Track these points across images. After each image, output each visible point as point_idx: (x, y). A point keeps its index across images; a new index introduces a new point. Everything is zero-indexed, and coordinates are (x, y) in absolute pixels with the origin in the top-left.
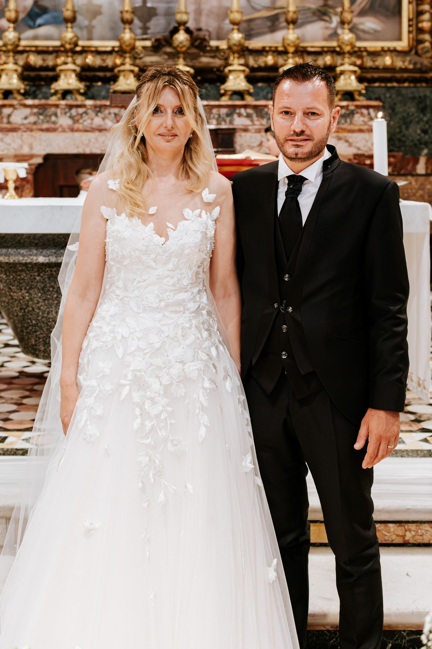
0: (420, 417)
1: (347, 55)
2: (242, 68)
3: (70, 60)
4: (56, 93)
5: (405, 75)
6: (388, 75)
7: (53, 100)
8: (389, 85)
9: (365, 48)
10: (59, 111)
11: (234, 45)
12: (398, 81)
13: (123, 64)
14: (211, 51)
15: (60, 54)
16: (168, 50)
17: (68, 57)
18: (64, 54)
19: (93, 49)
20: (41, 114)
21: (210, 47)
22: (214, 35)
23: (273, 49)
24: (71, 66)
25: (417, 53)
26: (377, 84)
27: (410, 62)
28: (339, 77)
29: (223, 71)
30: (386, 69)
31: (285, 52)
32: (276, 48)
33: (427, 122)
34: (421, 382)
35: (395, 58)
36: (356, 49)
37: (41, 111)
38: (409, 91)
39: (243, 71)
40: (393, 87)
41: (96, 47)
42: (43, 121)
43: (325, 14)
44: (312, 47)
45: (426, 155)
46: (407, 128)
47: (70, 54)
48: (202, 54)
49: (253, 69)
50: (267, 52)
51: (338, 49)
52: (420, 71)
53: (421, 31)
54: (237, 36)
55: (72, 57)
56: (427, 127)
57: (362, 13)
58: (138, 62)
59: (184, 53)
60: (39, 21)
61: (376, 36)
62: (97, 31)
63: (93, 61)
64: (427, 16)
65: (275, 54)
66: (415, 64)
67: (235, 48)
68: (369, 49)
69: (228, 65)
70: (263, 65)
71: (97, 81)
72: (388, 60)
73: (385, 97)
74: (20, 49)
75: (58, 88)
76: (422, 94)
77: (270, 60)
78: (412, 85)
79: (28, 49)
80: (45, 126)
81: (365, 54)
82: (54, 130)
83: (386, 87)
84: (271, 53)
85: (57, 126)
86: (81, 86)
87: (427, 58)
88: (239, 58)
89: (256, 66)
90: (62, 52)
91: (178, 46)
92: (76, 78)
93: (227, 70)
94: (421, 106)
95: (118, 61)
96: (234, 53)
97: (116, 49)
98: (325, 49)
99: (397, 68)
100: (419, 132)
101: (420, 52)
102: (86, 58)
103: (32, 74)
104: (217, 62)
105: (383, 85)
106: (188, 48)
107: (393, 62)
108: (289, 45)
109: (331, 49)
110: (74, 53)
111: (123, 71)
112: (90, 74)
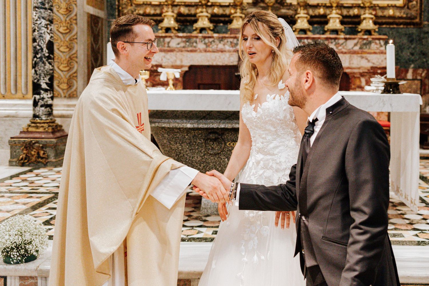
0: (412, 221)
1: (367, 9)
2: (306, 16)
3: (204, 10)
4: (196, 29)
5: (401, 21)
6: (391, 21)
7: (195, 34)
8: (392, 26)
9: (378, 4)
10: (198, 40)
11: (301, 2)
12: (397, 24)
13: (236, 13)
14: (287, 6)
15: (199, 6)
16: (262, 5)
17: (203, 8)
18: (201, 7)
19: (218, 4)
20: (187, 42)
21: (287, 3)
23: (324, 5)
24: (205, 14)
25: (408, 8)
26: (384, 26)
27: (404, 13)
28: (363, 21)
29: (295, 17)
30: (390, 17)
31: (331, 7)
32: (325, 4)
33: (414, 49)
34: (413, 201)
35: (395, 11)
36: (372, 5)
37: (187, 40)
38: (403, 30)
39: (307, 17)
40: (394, 28)
41: (220, 3)
42: (188, 45)
44: (347, 4)
45: (413, 68)
46: (402, 52)
47: (204, 7)
48: (282, 7)
49: (312, 17)
50: (320, 6)
51: (362, 5)
52: (410, 18)
55: (206, 8)
56: (414, 51)
58: (244, 11)
59: (271, 6)
63: (218, 11)
65: (325, 8)
66: (407, 14)
67: (302, 4)
68: (380, 5)
69: (297, 14)
70: (317, 14)
71: (220, 23)
72: (391, 12)
73: (389, 33)
74: (175, 3)
75: (197, 26)
76: (410, 32)
77: (322, 11)
78: (405, 27)
79: (180, 4)
80: (190, 49)
81: (377, 8)
82: (195, 51)
83: (390, 28)
84: (322, 7)
85: (197, 49)
86: (211, 26)
87: (414, 11)
88: (304, 10)
89: (313, 15)
90: (200, 5)
91: (268, 2)
92: (209, 21)
93: (297, 16)
94: (410, 39)
95: (233, 11)
96: (301, 7)
97: (232, 4)
98: (354, 5)
99: (397, 16)
100: (409, 54)
101: (410, 7)
102: (213, 9)
103: (182, 18)
104: (291, 12)
105: (388, 26)
106: (274, 4)
107: (394, 13)
108: (333, 2)
109: (357, 5)
110: (207, 6)
111: (236, 17)
112: (216, 19)
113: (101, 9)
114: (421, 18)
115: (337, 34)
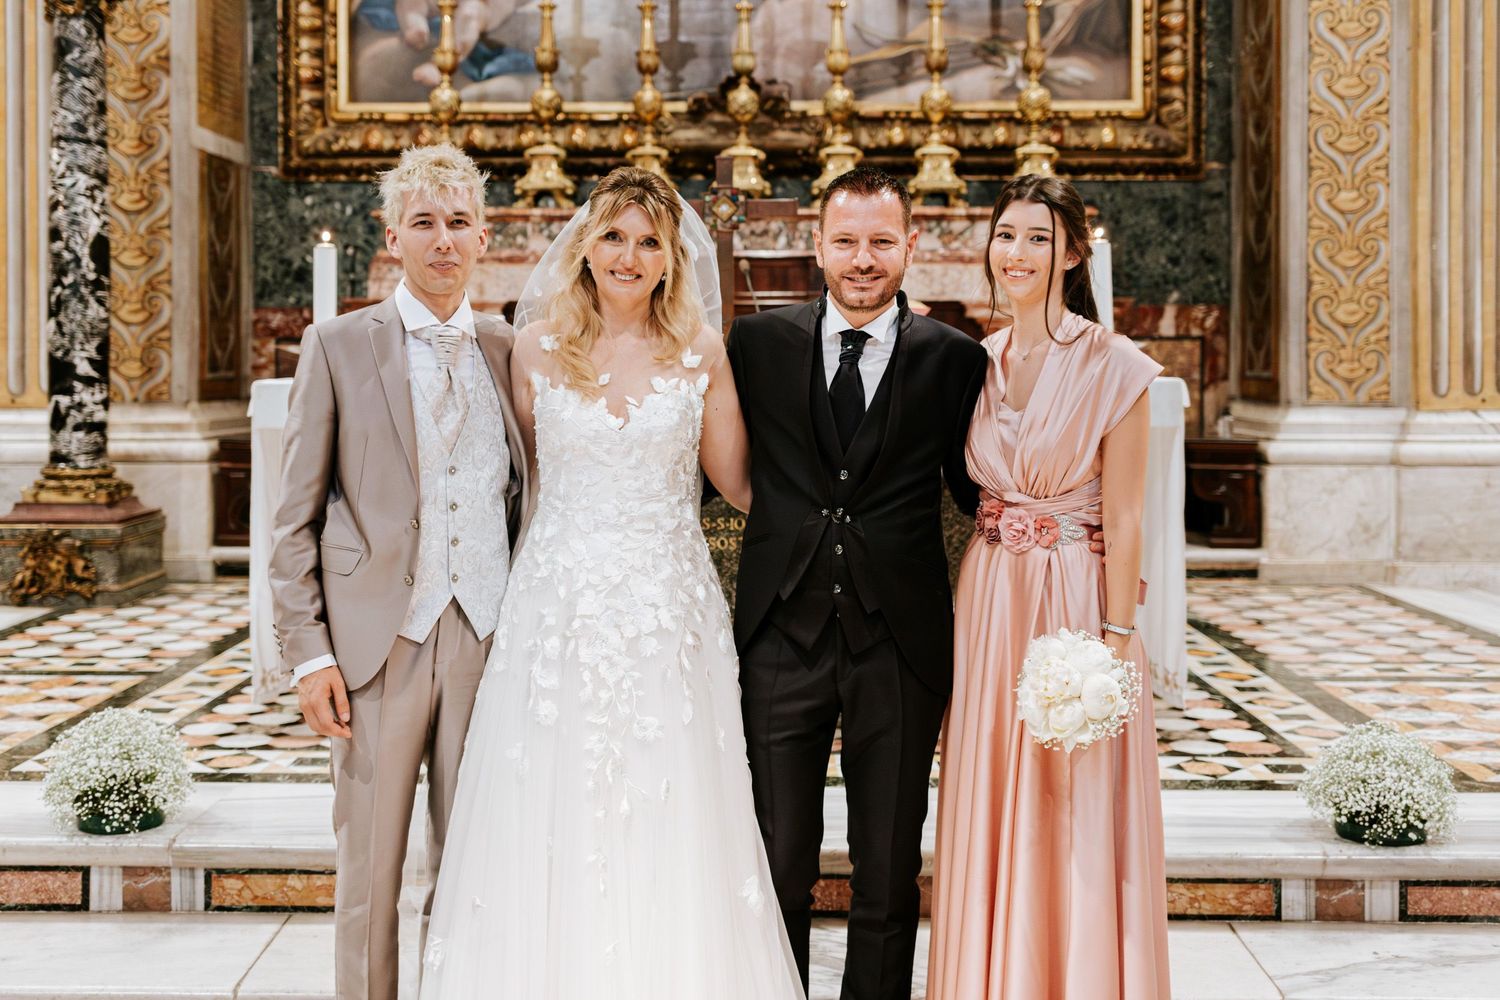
1: (1035, 127)
2: (851, 150)
3: (547, 137)
4: (524, 194)
5: (1139, 160)
6: (1107, 160)
7: (519, 208)
8: (1110, 178)
9: (1067, 113)
10: (529, 227)
11: (837, 110)
12: (1126, 170)
13: (641, 144)
14: (793, 119)
15: (526, 125)
16: (717, 117)
17: (544, 132)
18: (533, 126)
19: (584, 117)
20: (498, 232)
21: (791, 112)
22: (797, 91)
23: (903, 115)
24: (550, 149)
25: (1158, 121)
26: (1087, 177)
27: (1147, 137)
28: (1022, 165)
29: (816, 154)
30: (1104, 150)
31: (925, 122)
32: (908, 113)
33: (1178, 244)
35: (1119, 132)
36: (1051, 115)
37: (498, 227)
38: (1145, 188)
39: (853, 155)
40: (1117, 182)
41: (590, 114)
42: (501, 244)
43: (995, 52)
44: (972, 111)
45: (1177, 302)
46: (1142, 254)
47: (547, 127)
48: (776, 124)
49: (868, 152)
50: (892, 120)
51: (1018, 115)
52: (1164, 153)
53: (1166, 82)
54: (840, 94)
55: (551, 132)
56: (1178, 252)
57: (1061, 51)
58: (664, 138)
59: (747, 124)
60: (489, 68)
61: (1085, 91)
62: (591, 85)
63: (584, 139)
64: (1176, 56)
65: (907, 124)
66: (1156, 140)
67: (838, 116)
68: (1073, 115)
69: (822, 144)
70: (884, 143)
71: (590, 174)
72: (1107, 135)
73: (1102, 199)
74: (460, 117)
75: (527, 187)
76: (1168, 194)
77: (897, 135)
78: (1151, 178)
79: (470, 117)
80: (506, 253)
81: (1066, 123)
82: (521, 260)
83: (1104, 181)
84: (898, 122)
85: (528, 252)
86: (567, 183)
87: (1178, 130)
88: (843, 132)
89: (872, 145)
90: (531, 122)
91: (737, 112)
92: (560, 170)
93: (823, 153)
94: (1167, 215)
95: (629, 139)
96: (834, 124)
97: (625, 117)
98: (996, 116)
99: (1124, 148)
100: (1163, 260)
101: (1164, 119)
102: (572, 132)
104: (804, 139)
105: (1098, 177)
106: (755, 116)
107: (1116, 137)
108: (932, 109)
109: (1006, 115)
110: (553, 123)
111: (641, 156)
112: (580, 161)
113: (235, 136)
114: (1197, 150)
115: (946, 204)
